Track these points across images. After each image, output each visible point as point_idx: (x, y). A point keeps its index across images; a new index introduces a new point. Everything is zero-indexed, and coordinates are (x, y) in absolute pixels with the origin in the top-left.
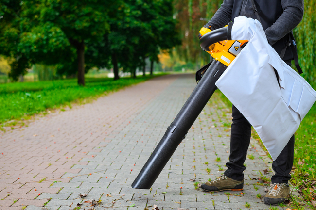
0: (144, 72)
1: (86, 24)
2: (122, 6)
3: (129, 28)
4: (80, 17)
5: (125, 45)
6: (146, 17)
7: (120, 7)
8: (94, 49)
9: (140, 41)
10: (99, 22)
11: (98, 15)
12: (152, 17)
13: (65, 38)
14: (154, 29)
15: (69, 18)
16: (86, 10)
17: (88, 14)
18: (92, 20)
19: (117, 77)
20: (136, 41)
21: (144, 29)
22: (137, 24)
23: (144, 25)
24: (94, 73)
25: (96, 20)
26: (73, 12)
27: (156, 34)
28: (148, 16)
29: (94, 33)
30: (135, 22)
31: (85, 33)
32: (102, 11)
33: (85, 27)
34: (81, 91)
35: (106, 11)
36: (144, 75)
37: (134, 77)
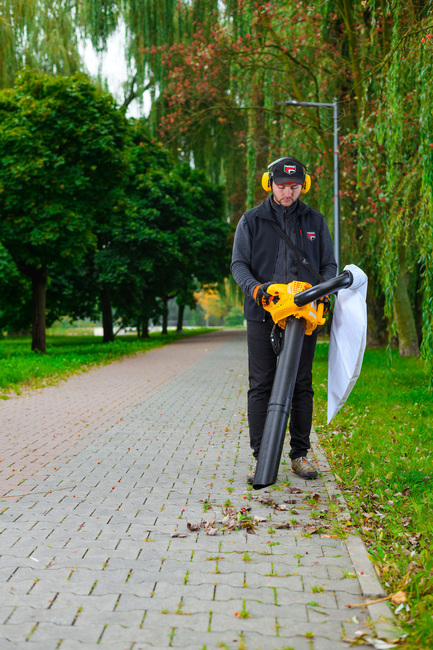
0: (165, 326)
1: (50, 236)
2: (121, 202)
3: (135, 241)
4: (39, 222)
5: (125, 275)
6: (168, 221)
7: (116, 204)
8: (65, 282)
9: (155, 267)
10: (77, 233)
11: (75, 219)
12: (181, 222)
13: (9, 261)
14: (184, 245)
15: (19, 224)
16: (51, 209)
17: (56, 218)
18: (64, 229)
19: (109, 336)
20: (148, 266)
21: (165, 244)
22: (150, 235)
23: (165, 236)
24: (65, 328)
25: (71, 229)
26: (28, 213)
27: (186, 254)
28: (173, 220)
29: (66, 253)
30: (147, 231)
31: (48, 252)
32: (81, 212)
33: (48, 241)
34: (37, 362)
35: (89, 211)
36: (165, 331)
37: (144, 336)
